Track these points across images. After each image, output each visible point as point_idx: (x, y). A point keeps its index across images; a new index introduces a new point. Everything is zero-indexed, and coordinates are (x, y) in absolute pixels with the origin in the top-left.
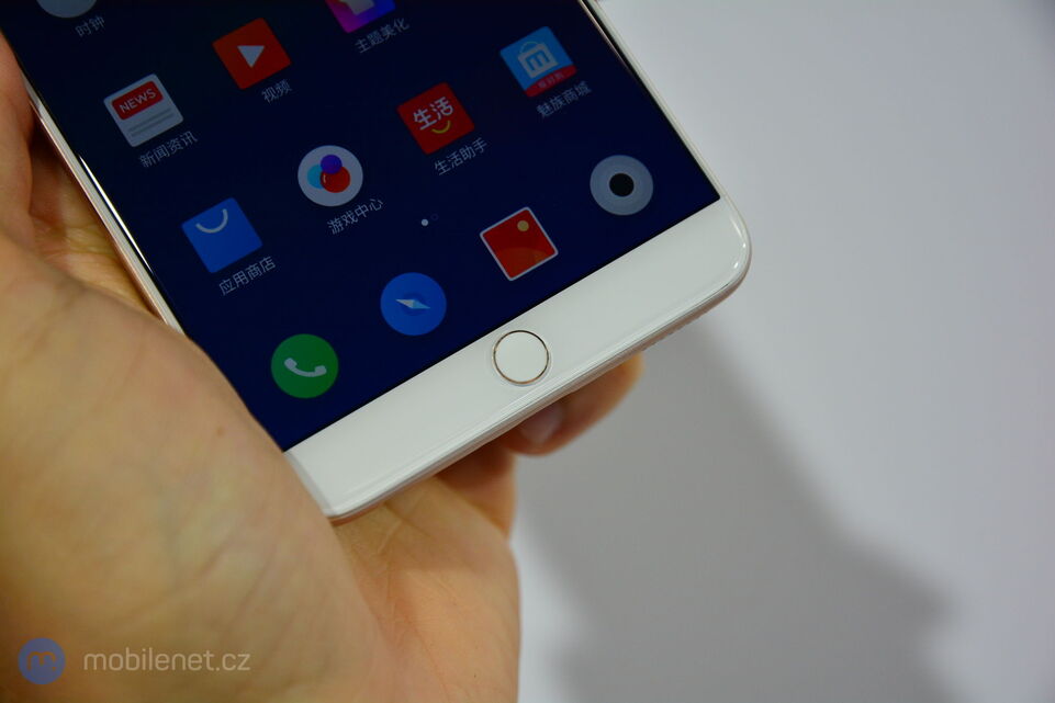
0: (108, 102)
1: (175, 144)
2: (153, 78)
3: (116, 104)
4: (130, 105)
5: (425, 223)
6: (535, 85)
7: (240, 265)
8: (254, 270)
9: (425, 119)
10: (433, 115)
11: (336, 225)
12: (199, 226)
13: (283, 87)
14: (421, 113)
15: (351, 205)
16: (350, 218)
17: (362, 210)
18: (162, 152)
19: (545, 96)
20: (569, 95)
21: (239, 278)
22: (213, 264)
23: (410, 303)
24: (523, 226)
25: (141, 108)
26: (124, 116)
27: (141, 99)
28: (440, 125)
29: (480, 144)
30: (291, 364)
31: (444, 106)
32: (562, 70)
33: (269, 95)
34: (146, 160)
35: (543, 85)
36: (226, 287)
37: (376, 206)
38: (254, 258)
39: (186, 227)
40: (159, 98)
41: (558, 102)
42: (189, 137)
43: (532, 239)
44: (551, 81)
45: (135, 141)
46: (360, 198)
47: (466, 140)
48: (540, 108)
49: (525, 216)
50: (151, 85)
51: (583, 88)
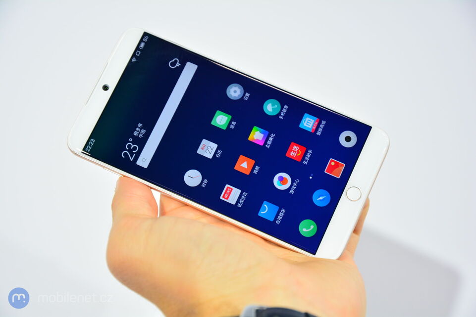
0: (221, 198)
1: (243, 198)
2: (227, 186)
3: (223, 197)
4: (227, 195)
5: (311, 178)
6: (313, 129)
7: (278, 215)
8: (281, 214)
9: (294, 154)
10: (295, 152)
11: (292, 192)
12: (262, 212)
13: (257, 168)
14: (292, 153)
15: (292, 185)
16: (293, 188)
17: (295, 184)
18: (241, 201)
19: (317, 130)
20: (322, 126)
21: (279, 218)
22: (272, 219)
23: (321, 198)
24: (333, 164)
25: (229, 194)
26: (227, 199)
27: (228, 192)
28: (298, 153)
29: (310, 151)
30: (304, 230)
31: (296, 148)
32: (317, 121)
33: (255, 172)
34: (239, 205)
35: (314, 128)
36: (278, 222)
37: (297, 181)
38: (279, 211)
39: (259, 215)
40: (232, 189)
41: (320, 130)
42: (245, 194)
43: (337, 165)
44: (315, 126)
45: (234, 203)
46: (293, 182)
47: (306, 152)
48: (317, 134)
49: (332, 161)
50: (228, 188)
51: (324, 122)
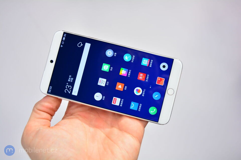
1: (122, 102)
2: (114, 97)
3: (113, 103)
4: (114, 102)
5: (150, 87)
6: (148, 65)
7: (139, 107)
8: (140, 106)
9: (141, 78)
10: (141, 77)
11: (143, 95)
13: (126, 87)
14: (140, 77)
15: (143, 92)
16: (144, 93)
17: (144, 92)
18: (122, 104)
19: (149, 65)
20: (151, 63)
21: (140, 108)
22: (136, 109)
23: (156, 96)
24: (159, 79)
25: (116, 101)
26: (115, 103)
27: (115, 100)
28: (143, 77)
29: (148, 75)
30: (152, 112)
31: (141, 75)
32: (149, 61)
33: (125, 89)
34: (121, 106)
35: (148, 64)
36: (139, 110)
37: (145, 90)
38: (139, 105)
40: (116, 99)
41: (151, 64)
42: (122, 100)
43: (161, 80)
44: (148, 63)
45: (118, 105)
46: (143, 91)
47: (146, 76)
48: (150, 66)
49: (159, 78)
50: (114, 98)
51: (152, 61)
